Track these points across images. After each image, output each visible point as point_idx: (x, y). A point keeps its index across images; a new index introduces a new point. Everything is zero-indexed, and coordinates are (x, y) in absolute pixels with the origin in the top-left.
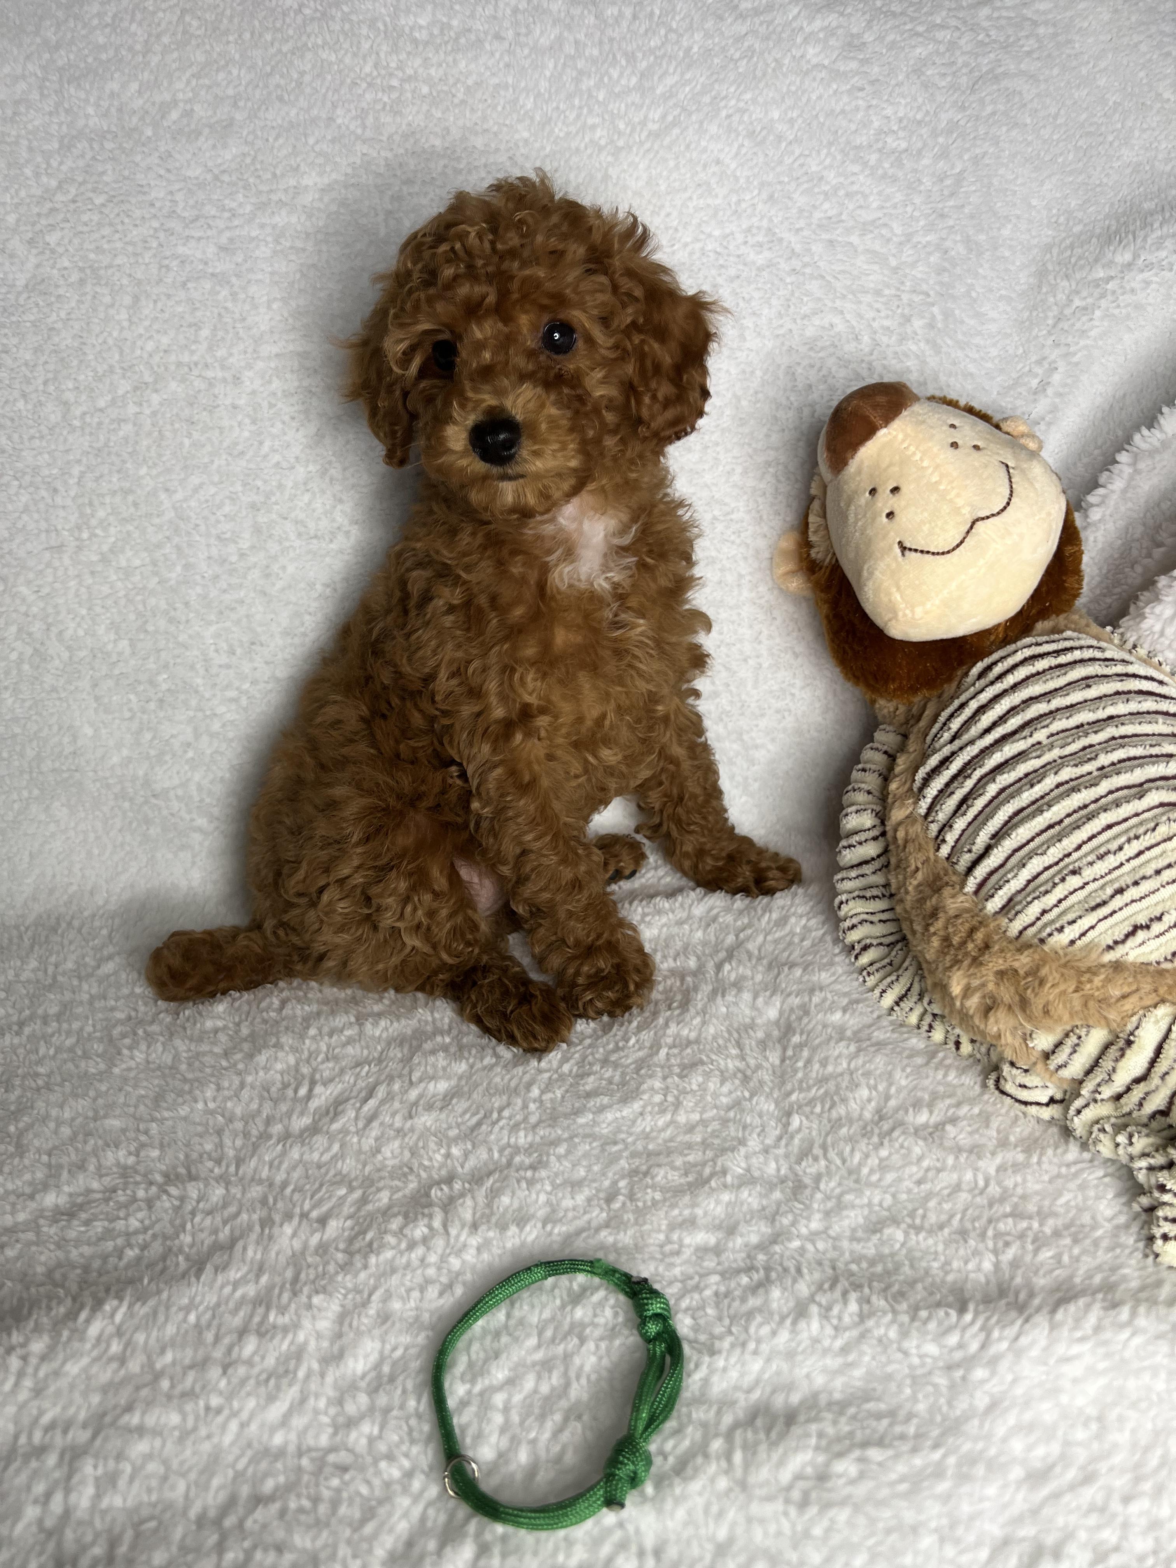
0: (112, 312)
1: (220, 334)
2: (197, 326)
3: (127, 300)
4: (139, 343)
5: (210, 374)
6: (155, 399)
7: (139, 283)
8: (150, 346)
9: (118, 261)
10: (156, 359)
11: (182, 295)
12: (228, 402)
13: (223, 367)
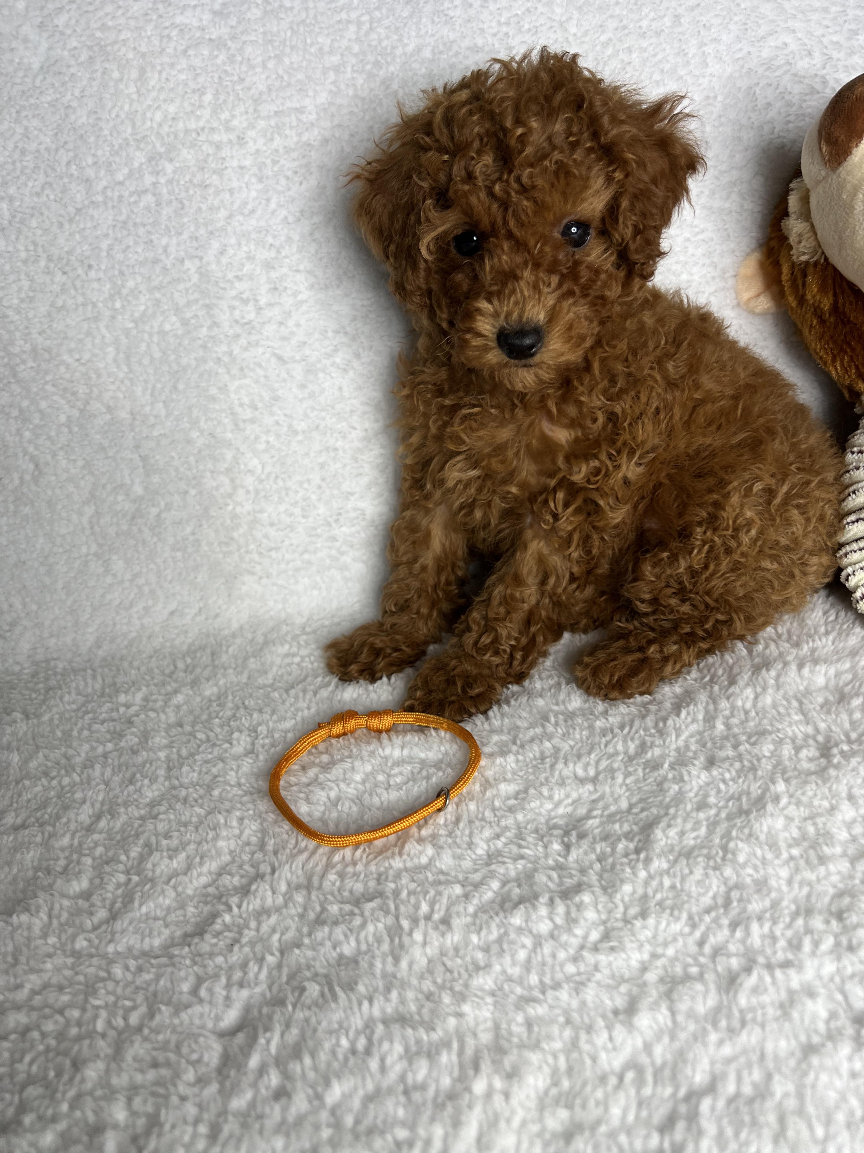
0: (122, 86)
1: (222, 97)
2: (201, 91)
3: (134, 74)
4: (149, 115)
5: (216, 138)
6: (169, 168)
7: (143, 55)
8: (158, 116)
9: (122, 37)
10: (166, 129)
11: (183, 63)
12: (235, 164)
13: (228, 130)
